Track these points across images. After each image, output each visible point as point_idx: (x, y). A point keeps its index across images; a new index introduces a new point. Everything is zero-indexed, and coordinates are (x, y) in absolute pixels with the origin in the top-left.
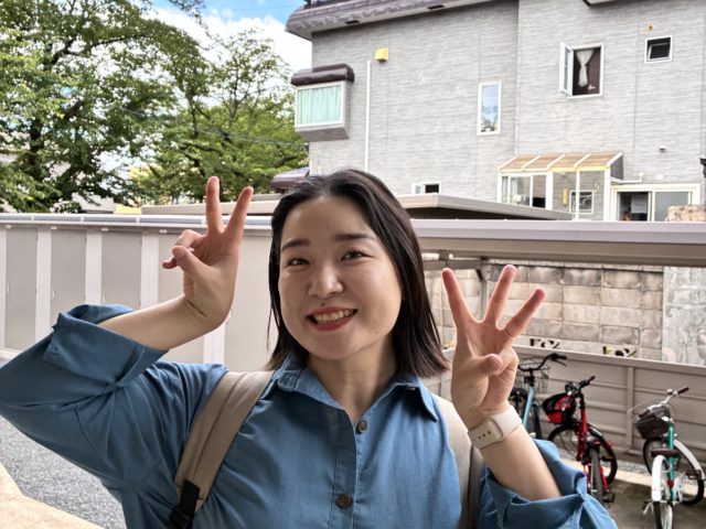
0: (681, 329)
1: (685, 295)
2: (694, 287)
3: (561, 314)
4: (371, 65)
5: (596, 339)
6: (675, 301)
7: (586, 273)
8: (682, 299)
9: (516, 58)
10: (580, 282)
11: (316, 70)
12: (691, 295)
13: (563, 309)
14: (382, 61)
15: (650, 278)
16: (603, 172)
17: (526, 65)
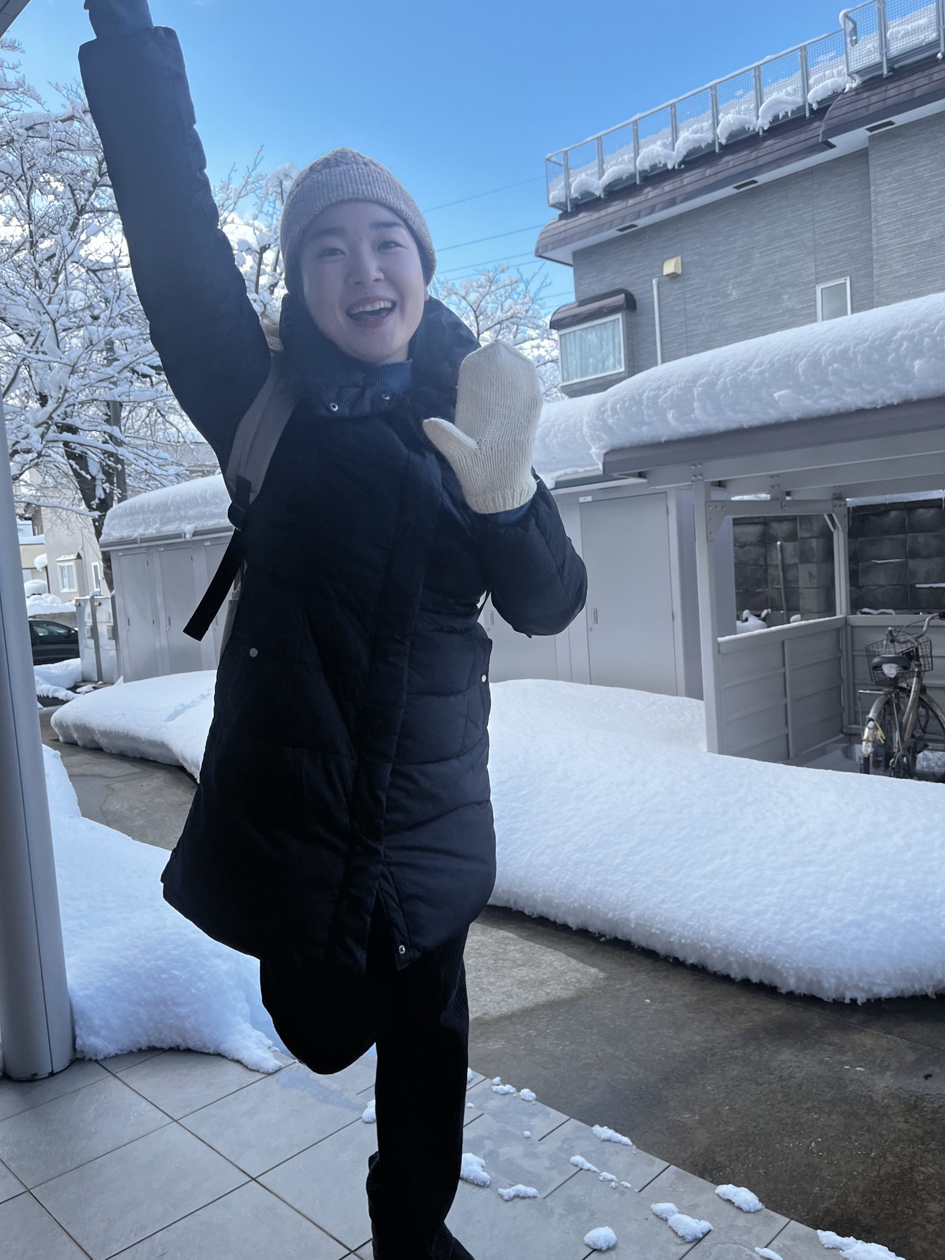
4: (658, 284)
9: (871, 239)
11: (581, 303)
14: (673, 276)
17: (885, 246)
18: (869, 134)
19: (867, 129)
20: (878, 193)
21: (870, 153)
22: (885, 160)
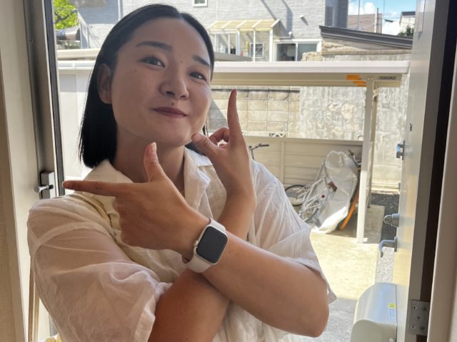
0: (308, 121)
1: (310, 102)
2: (315, 98)
3: (247, 117)
5: (266, 129)
6: (305, 106)
7: (260, 93)
8: (309, 105)
10: (257, 98)
12: (313, 102)
13: (248, 113)
15: (293, 94)
16: (268, 32)
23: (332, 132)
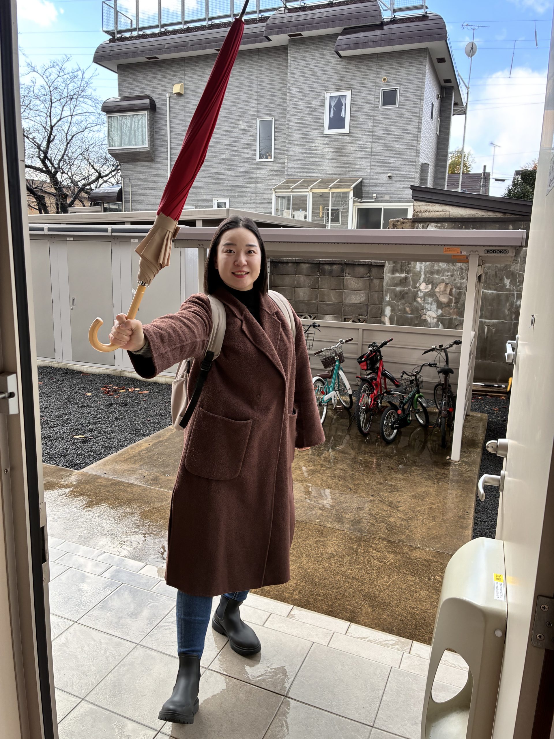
0: (393, 304)
1: (397, 281)
2: (403, 275)
4: (170, 97)
5: (340, 313)
7: (335, 267)
9: (286, 98)
10: (331, 273)
11: (122, 99)
12: (401, 280)
13: (318, 293)
14: (179, 95)
15: (376, 270)
16: (348, 193)
17: (293, 105)
18: (290, 38)
19: (288, 35)
20: (291, 74)
21: (289, 49)
22: (296, 55)
23: (423, 318)
